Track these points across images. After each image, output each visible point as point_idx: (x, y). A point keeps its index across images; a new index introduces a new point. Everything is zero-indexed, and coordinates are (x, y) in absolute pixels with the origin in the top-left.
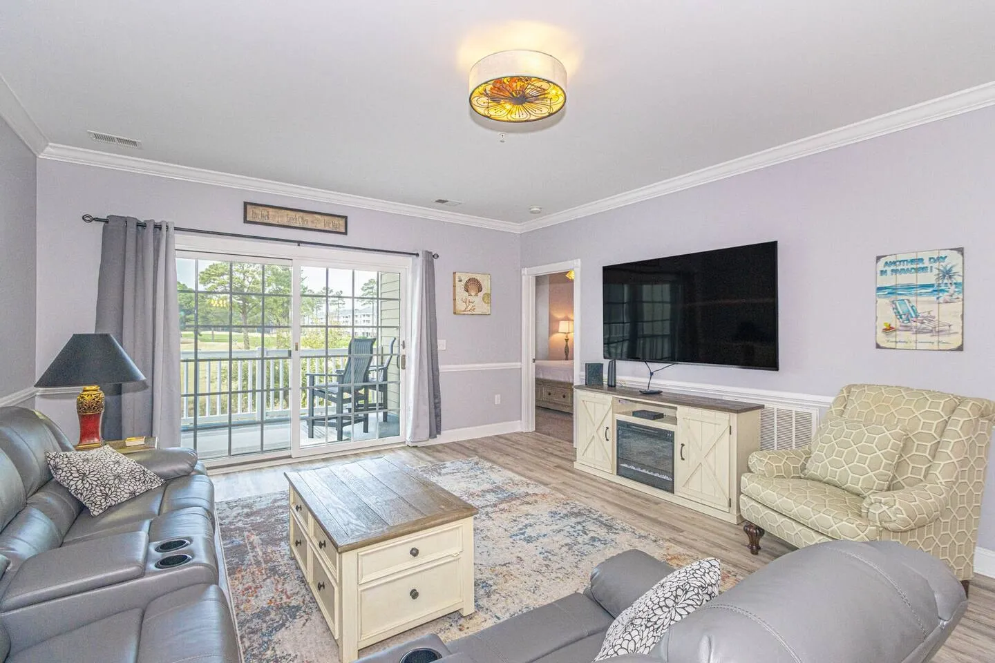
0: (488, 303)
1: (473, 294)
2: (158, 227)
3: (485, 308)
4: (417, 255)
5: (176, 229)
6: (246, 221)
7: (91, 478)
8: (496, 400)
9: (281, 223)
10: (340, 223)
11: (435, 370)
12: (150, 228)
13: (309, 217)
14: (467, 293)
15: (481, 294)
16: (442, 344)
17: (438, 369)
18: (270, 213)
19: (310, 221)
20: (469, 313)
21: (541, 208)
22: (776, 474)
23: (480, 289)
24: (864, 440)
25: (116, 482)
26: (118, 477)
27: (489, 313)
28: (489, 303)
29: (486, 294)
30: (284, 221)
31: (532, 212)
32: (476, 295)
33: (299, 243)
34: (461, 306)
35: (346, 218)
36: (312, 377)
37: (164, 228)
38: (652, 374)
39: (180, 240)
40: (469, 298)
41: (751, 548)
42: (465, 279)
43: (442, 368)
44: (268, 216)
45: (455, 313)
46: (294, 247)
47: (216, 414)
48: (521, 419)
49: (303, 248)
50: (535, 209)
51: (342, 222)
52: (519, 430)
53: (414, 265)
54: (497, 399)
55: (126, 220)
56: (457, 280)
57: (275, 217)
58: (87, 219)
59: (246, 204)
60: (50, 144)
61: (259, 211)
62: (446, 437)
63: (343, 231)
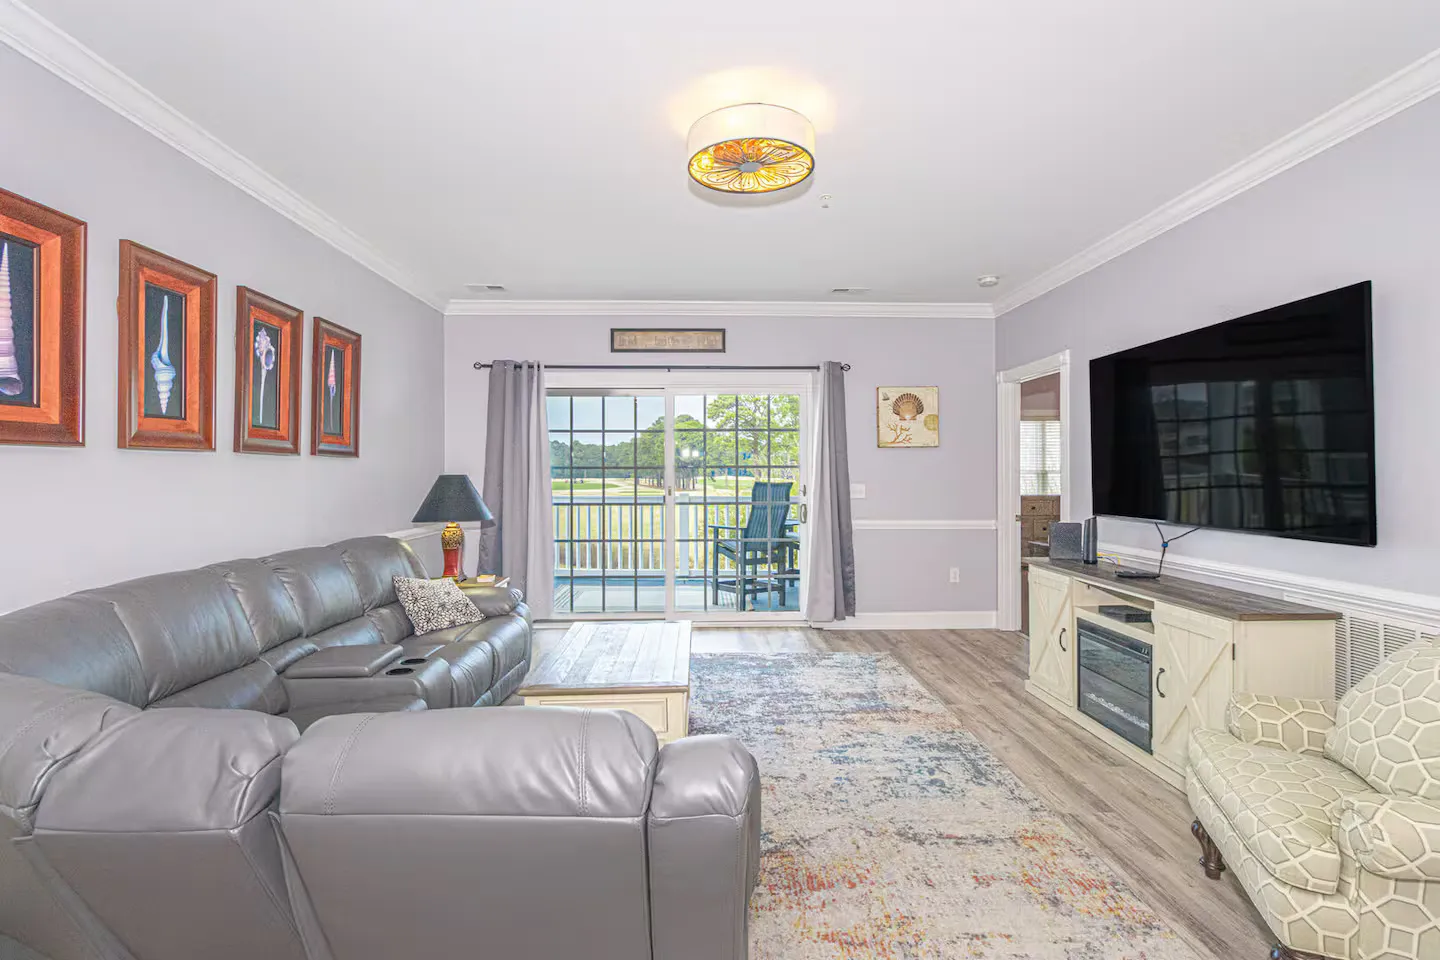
0: (934, 429)
1: (908, 417)
2: (531, 367)
3: (930, 438)
4: (818, 368)
5: (546, 367)
6: (613, 350)
7: (421, 603)
8: (952, 575)
9: (649, 347)
10: (717, 337)
11: (844, 527)
12: (525, 367)
13: (680, 336)
14: (898, 417)
15: (921, 417)
16: (857, 491)
17: (849, 526)
18: (638, 337)
19: (681, 342)
20: (901, 445)
21: (997, 278)
22: (1260, 738)
23: (920, 409)
24: (1424, 693)
25: (440, 609)
26: (443, 606)
27: (936, 444)
28: (937, 429)
29: (930, 416)
30: (652, 345)
31: (984, 285)
32: (914, 418)
33: (669, 368)
34: (888, 436)
35: (723, 331)
36: (716, 531)
37: (536, 367)
38: (1165, 545)
39: (551, 379)
40: (904, 424)
41: (1205, 864)
42: (894, 395)
43: (857, 524)
44: (635, 339)
45: (879, 446)
46: (664, 374)
47: (648, 567)
48: (997, 609)
49: (674, 374)
50: (988, 279)
51: (719, 336)
52: (993, 625)
53: (815, 383)
54: (954, 575)
55: (505, 363)
56: (881, 397)
57: (643, 341)
58: (479, 366)
59: (613, 331)
60: (452, 301)
61: (627, 337)
62: (862, 620)
63: (721, 347)
